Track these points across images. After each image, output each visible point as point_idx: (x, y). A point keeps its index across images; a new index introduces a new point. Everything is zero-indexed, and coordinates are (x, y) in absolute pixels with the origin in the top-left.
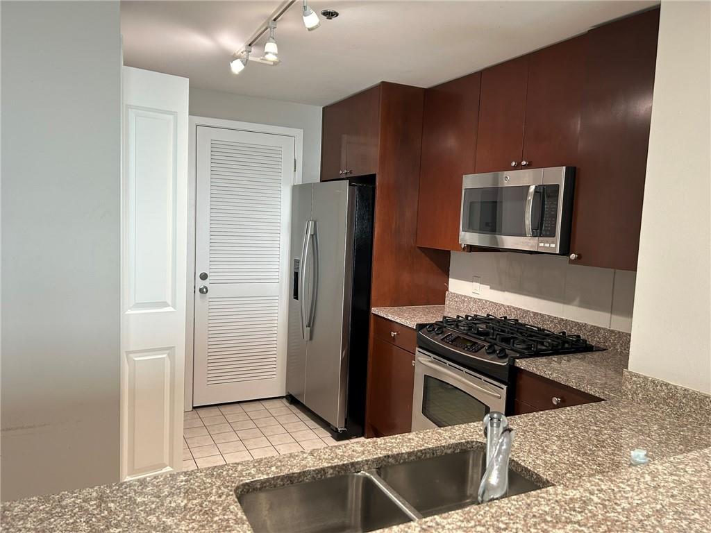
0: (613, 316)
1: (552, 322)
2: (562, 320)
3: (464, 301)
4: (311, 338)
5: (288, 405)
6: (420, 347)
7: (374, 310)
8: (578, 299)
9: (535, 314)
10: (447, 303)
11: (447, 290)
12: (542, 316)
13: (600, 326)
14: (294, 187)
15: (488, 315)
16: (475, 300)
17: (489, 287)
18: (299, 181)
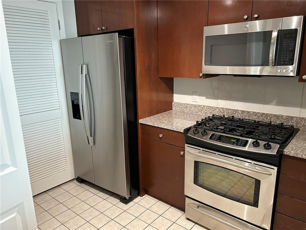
0: (301, 109)
1: (255, 115)
2: (264, 114)
3: (187, 107)
4: (94, 143)
5: (79, 184)
6: (187, 143)
7: (141, 121)
8: (275, 101)
9: (243, 112)
10: (174, 108)
11: (173, 101)
12: (248, 112)
13: (293, 116)
14: (61, 42)
15: (213, 115)
16: (195, 106)
17: (205, 97)
18: (64, 37)
